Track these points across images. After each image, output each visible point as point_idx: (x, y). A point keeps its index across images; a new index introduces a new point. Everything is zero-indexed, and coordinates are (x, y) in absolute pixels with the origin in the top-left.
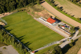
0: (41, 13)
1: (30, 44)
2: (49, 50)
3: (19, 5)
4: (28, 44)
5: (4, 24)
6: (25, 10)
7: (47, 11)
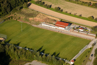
0: (38, 19)
1: (59, 54)
2: (87, 56)
3: (3, 12)
4: (56, 54)
5: (3, 39)
6: (12, 17)
7: (44, 15)
